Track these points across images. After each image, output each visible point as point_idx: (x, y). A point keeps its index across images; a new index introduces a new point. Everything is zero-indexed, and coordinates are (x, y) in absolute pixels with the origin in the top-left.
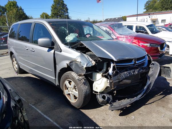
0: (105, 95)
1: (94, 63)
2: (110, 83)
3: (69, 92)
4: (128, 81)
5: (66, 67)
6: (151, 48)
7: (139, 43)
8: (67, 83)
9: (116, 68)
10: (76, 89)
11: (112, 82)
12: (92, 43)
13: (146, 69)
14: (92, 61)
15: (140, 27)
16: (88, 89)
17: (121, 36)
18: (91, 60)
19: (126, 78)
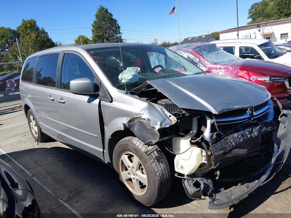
0: (199, 179)
1: (174, 120)
2: (208, 157)
3: (129, 176)
4: (242, 152)
5: (123, 129)
6: (272, 84)
7: (249, 76)
8: (125, 158)
9: (217, 127)
10: (142, 169)
11: (212, 155)
12: (169, 84)
13: (273, 125)
14: (170, 116)
15: (247, 48)
16: (166, 169)
17: (215, 66)
18: (169, 114)
19: (238, 146)
